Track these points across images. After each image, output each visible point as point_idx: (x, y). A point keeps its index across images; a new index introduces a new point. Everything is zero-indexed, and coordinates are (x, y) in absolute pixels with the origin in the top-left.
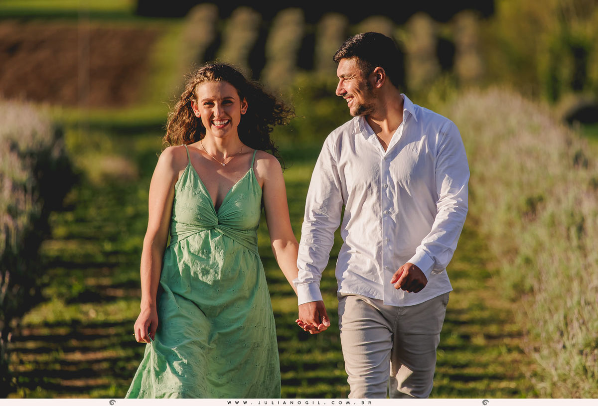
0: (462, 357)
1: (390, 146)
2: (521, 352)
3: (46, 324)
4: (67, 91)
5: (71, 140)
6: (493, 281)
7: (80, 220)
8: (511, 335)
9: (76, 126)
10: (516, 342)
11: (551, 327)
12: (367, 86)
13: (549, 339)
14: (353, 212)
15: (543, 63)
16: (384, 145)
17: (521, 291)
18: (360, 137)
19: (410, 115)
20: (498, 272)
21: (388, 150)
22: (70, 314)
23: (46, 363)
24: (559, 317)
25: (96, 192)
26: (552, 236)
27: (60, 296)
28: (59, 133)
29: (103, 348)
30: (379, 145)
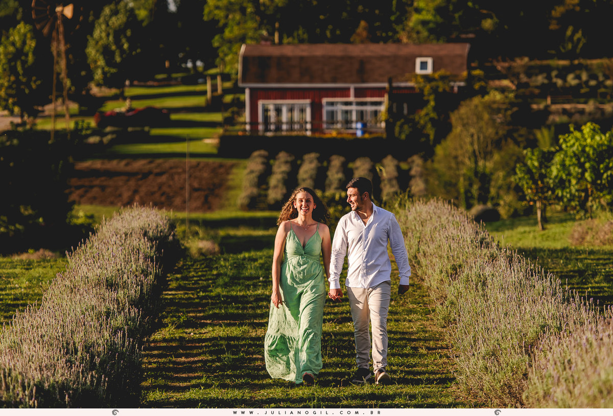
0: (412, 361)
1: (368, 224)
2: (448, 357)
3: (164, 340)
4: (178, 201)
5: (179, 229)
6: (431, 316)
7: (185, 278)
8: (442, 348)
9: (183, 221)
10: (445, 351)
11: (466, 343)
12: (360, 200)
13: (465, 350)
14: (351, 251)
15: (462, 185)
16: (365, 223)
17: (448, 321)
18: (355, 220)
19: (375, 211)
20: (434, 311)
21: (367, 226)
22: (178, 334)
23: (164, 363)
24: (470, 337)
25: (195, 261)
26: (466, 288)
27: (173, 323)
28: (172, 226)
29: (199, 354)
30: (363, 223)
